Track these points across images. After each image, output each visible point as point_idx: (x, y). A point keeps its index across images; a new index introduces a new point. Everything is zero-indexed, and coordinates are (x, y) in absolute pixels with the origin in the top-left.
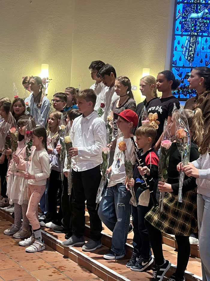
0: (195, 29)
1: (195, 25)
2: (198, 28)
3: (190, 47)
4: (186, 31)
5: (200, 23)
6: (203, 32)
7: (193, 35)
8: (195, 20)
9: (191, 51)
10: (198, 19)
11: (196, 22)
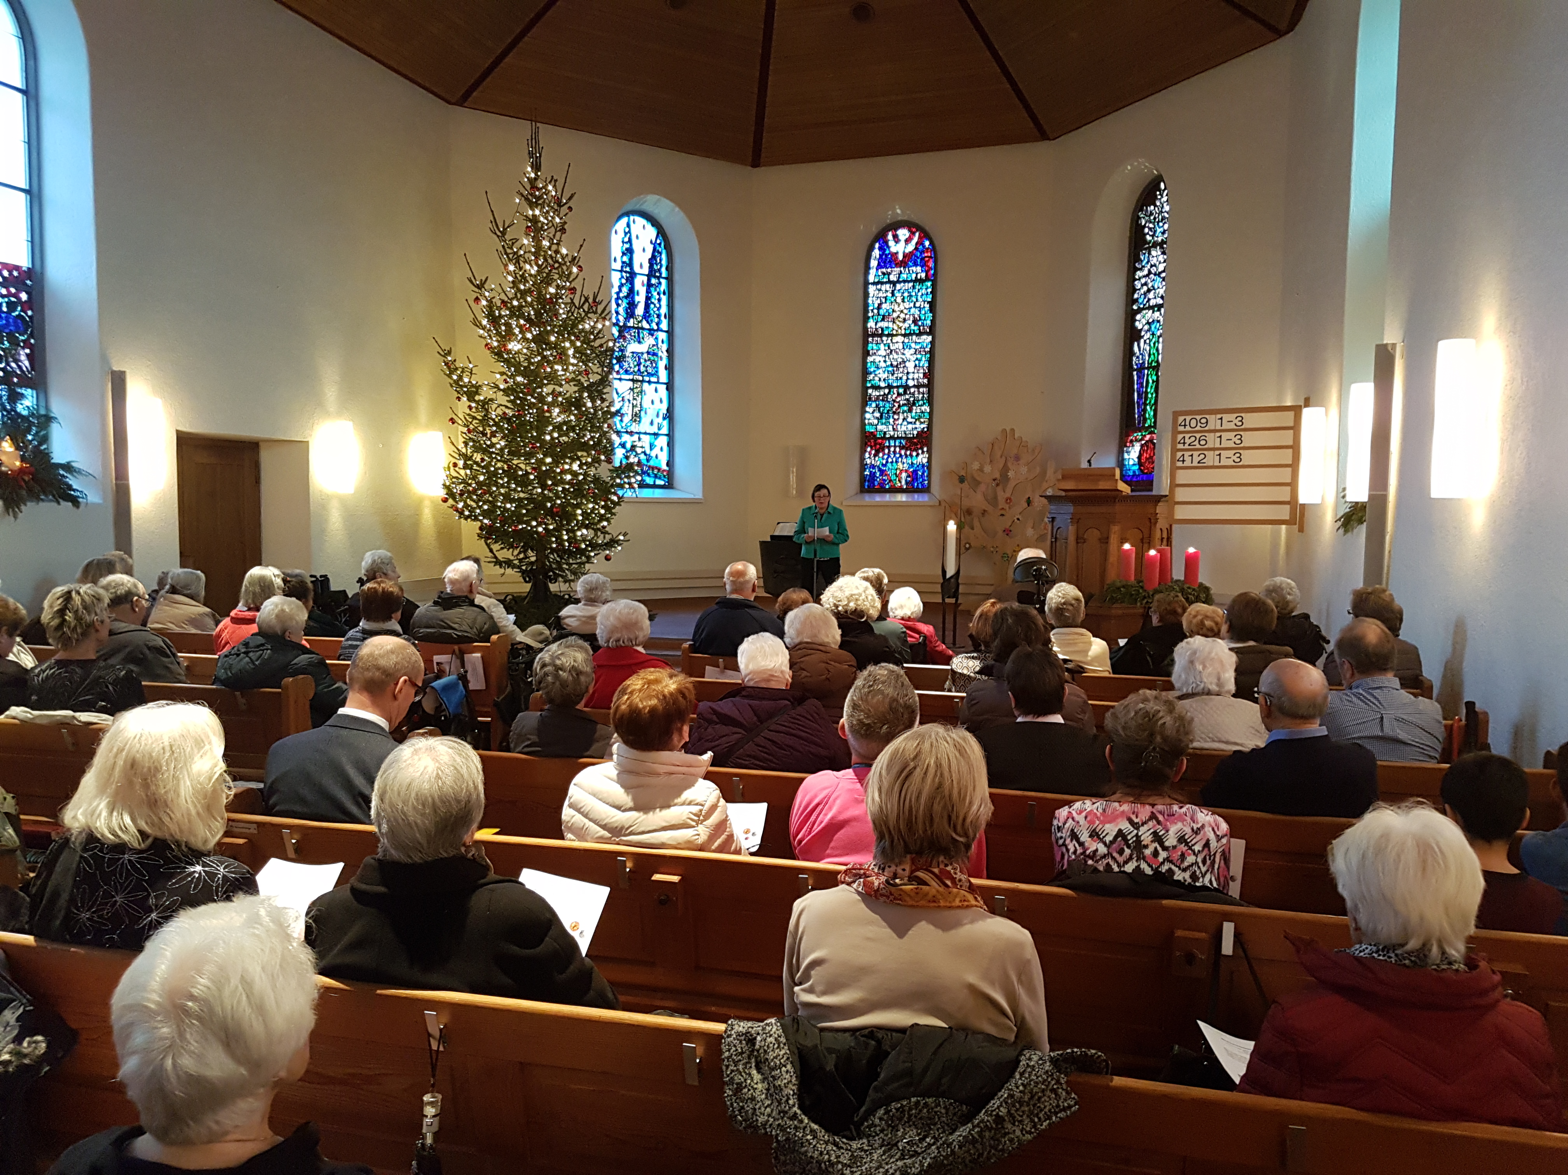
0: (639, 370)
1: (639, 364)
2: (642, 369)
3: (634, 399)
4: (626, 372)
5: (645, 361)
6: (649, 374)
7: (637, 381)
8: (637, 355)
9: (636, 406)
10: (642, 353)
11: (639, 359)
